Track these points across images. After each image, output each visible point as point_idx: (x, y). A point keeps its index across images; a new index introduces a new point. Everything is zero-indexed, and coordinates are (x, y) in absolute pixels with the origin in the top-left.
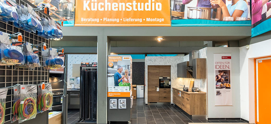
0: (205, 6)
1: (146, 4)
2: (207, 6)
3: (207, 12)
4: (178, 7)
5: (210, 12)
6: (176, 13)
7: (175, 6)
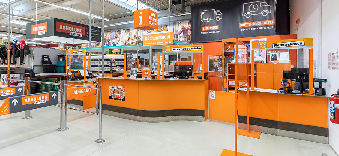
0: (185, 35)
1: (165, 36)
2: (187, 35)
3: (187, 38)
4: (176, 37)
5: (188, 38)
6: (175, 39)
7: (175, 36)
